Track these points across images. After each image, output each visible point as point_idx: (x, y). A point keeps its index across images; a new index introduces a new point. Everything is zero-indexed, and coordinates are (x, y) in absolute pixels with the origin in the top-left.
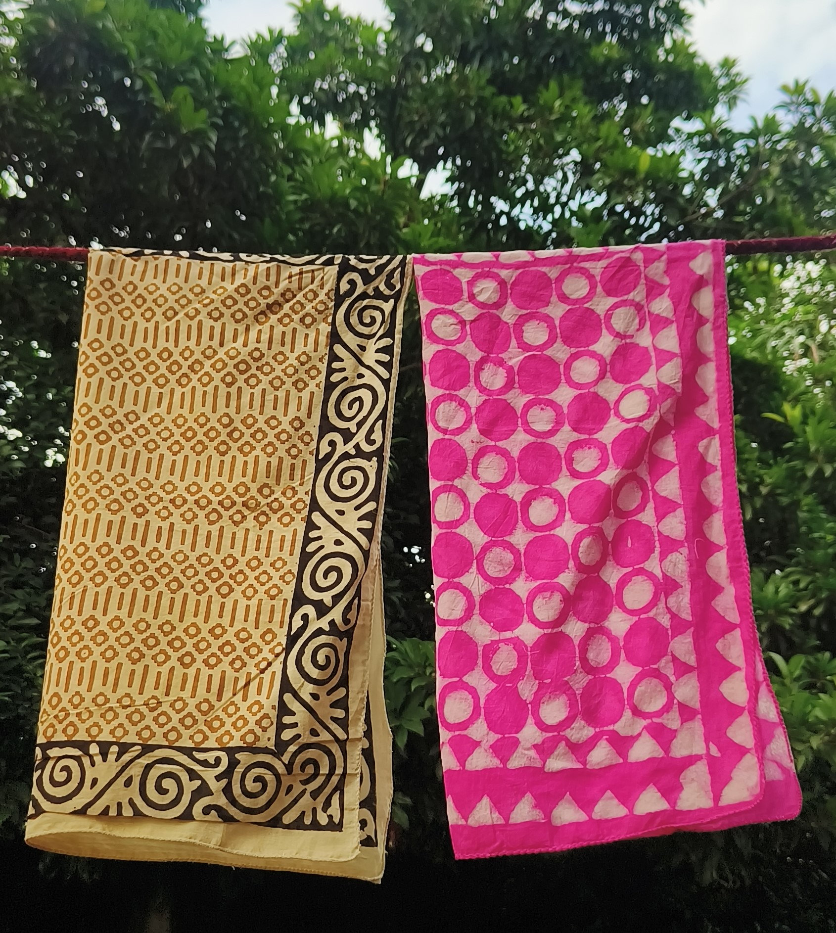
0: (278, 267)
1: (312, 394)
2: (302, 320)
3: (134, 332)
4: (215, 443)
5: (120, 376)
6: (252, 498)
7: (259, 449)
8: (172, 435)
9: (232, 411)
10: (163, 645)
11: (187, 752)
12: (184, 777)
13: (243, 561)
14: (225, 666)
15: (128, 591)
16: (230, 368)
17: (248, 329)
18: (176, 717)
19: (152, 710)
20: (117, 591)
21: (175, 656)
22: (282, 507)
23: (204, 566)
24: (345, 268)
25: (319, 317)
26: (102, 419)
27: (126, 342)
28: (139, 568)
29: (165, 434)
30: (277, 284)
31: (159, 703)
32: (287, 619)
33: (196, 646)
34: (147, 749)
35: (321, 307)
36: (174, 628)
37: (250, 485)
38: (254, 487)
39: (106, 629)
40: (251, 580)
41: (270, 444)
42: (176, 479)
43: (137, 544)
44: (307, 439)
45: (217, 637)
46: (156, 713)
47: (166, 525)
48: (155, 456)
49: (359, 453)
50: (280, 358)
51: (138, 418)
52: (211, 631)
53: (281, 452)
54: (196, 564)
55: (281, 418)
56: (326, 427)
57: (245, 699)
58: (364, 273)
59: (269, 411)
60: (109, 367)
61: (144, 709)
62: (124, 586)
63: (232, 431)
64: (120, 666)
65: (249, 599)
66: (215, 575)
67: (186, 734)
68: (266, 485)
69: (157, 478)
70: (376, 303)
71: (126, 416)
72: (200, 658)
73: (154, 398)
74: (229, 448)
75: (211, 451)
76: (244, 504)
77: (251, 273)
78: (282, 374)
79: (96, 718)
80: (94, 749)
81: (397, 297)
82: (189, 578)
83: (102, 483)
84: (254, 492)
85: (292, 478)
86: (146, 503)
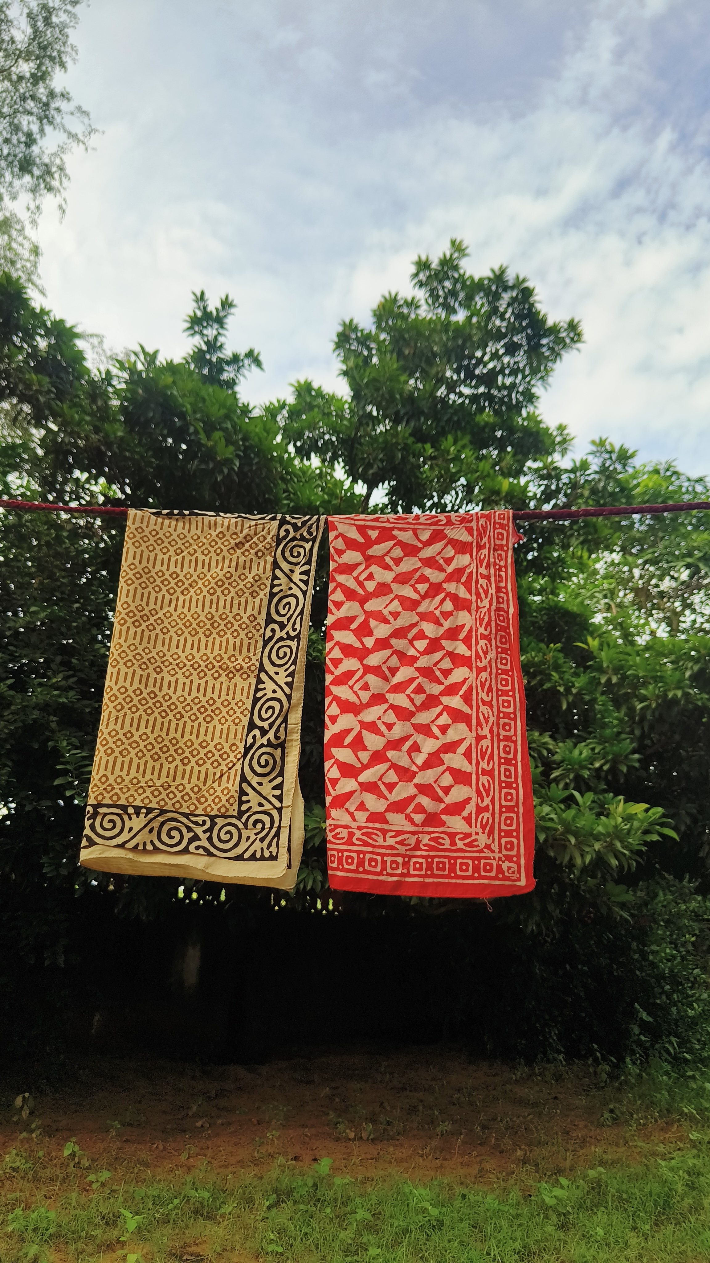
0: (243, 521)
1: (261, 600)
2: (256, 554)
3: (155, 560)
4: (203, 630)
5: (147, 587)
6: (225, 663)
7: (229, 634)
8: (177, 624)
9: (213, 610)
10: (172, 752)
11: (186, 816)
12: (184, 830)
13: (219, 701)
14: (208, 765)
15: (152, 718)
16: (213, 585)
17: (224, 558)
18: (179, 795)
19: (165, 789)
20: (145, 717)
21: (178, 758)
22: (242, 668)
23: (196, 704)
24: (283, 522)
25: (266, 552)
26: (136, 612)
27: (150, 566)
28: (158, 705)
29: (173, 624)
30: (242, 531)
31: (169, 786)
32: (244, 737)
33: (191, 753)
34: (163, 812)
35: (268, 546)
36: (178, 742)
37: (223, 655)
38: (226, 657)
39: (138, 740)
40: (224, 714)
41: (236, 630)
42: (180, 651)
43: (156, 690)
44: (258, 627)
45: (204, 748)
46: (167, 792)
47: (173, 680)
48: (167, 637)
49: (290, 638)
50: (243, 577)
51: (157, 613)
52: (200, 744)
53: (242, 635)
54: (191, 703)
55: (242, 614)
56: (269, 620)
57: (219, 785)
58: (295, 526)
59: (235, 610)
60: (140, 581)
61: (160, 788)
62: (149, 715)
63: (213, 623)
64: (146, 762)
65: (223, 724)
66: (202, 710)
67: (185, 805)
68: (233, 656)
69: (169, 651)
70: (301, 543)
71: (150, 611)
72: (193, 760)
73: (166, 601)
74: (211, 633)
75: (201, 635)
76: (220, 667)
77: (226, 524)
78: (243, 587)
79: (132, 792)
80: (131, 810)
81: (314, 540)
82: (187, 712)
83: (136, 652)
84: (226, 660)
85: (248, 651)
86: (162, 665)
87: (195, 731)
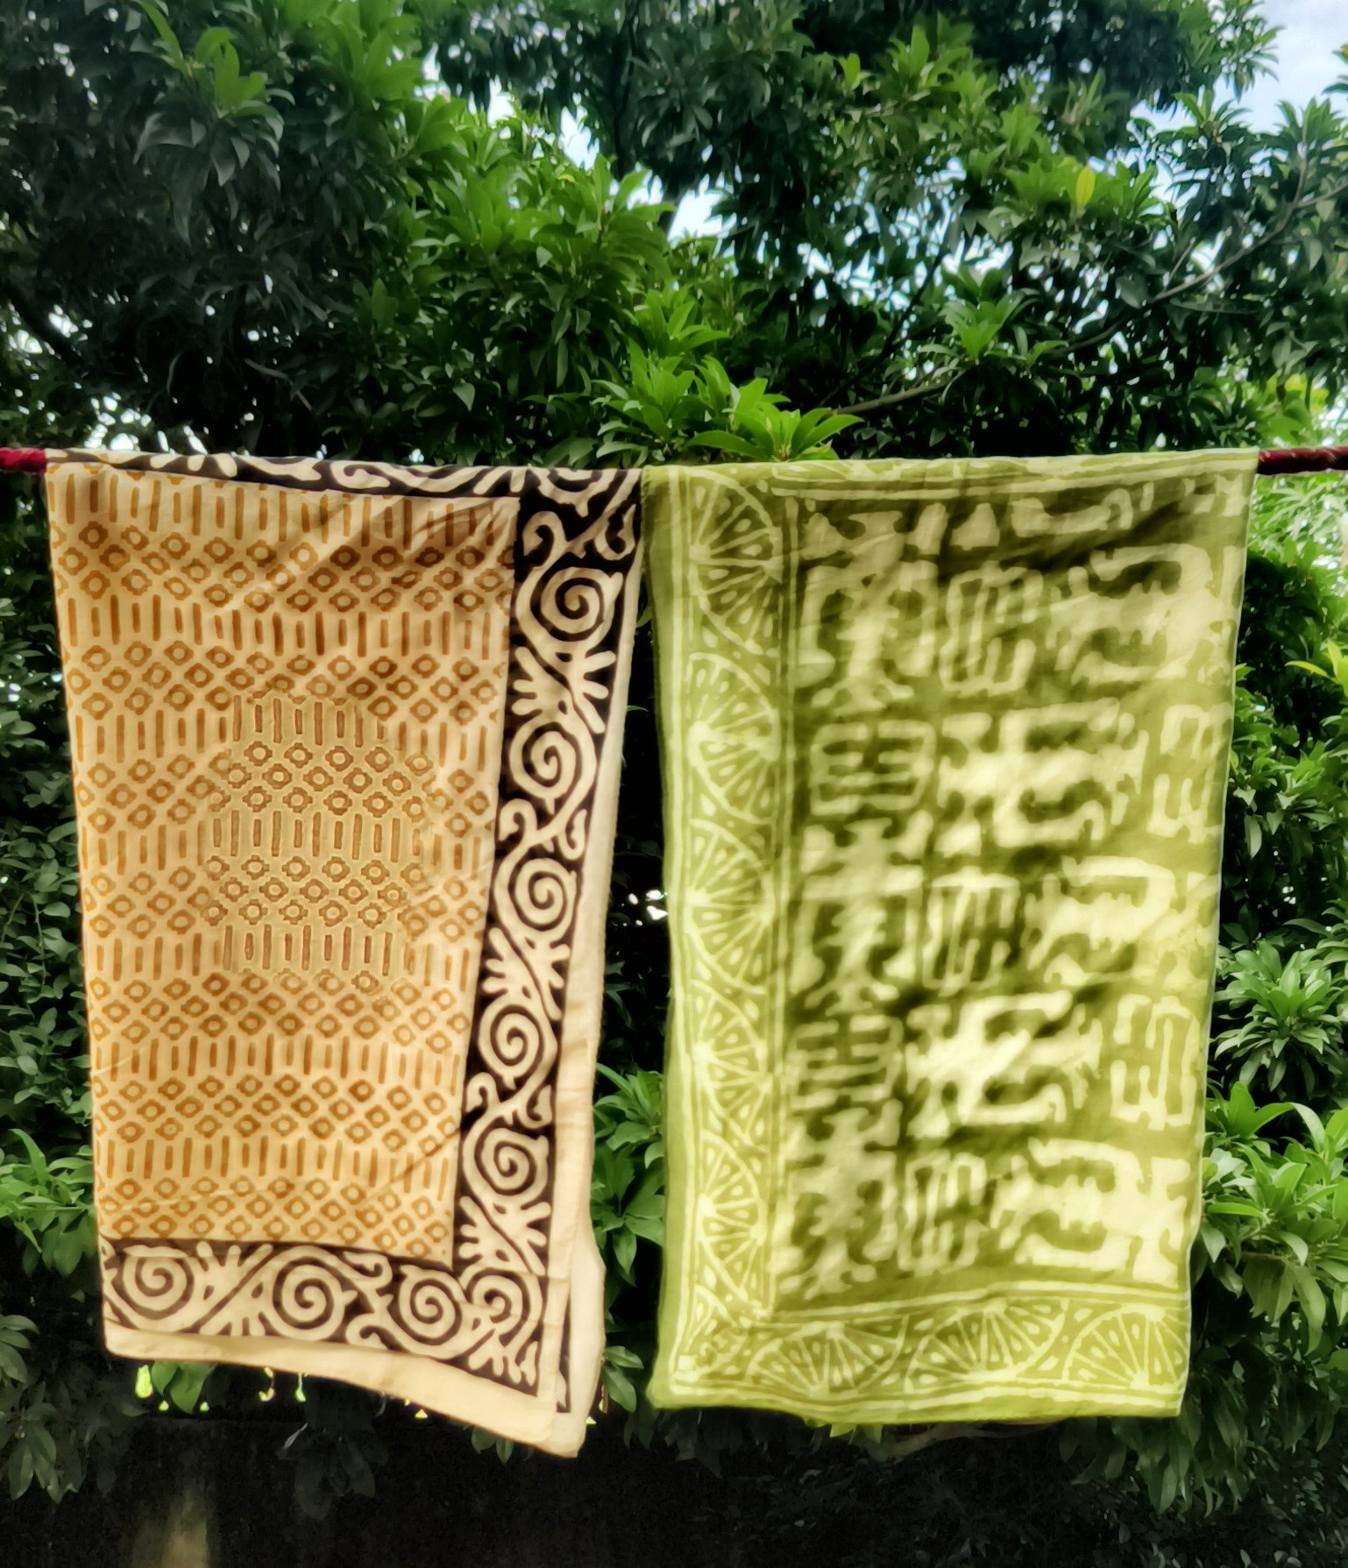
5: (148, 702)
10: (286, 1109)
11: (336, 1251)
12: (333, 1285)
14: (376, 1141)
15: (222, 1041)
18: (316, 1206)
19: (281, 1196)
20: (204, 1041)
21: (304, 1123)
23: (331, 993)
26: (134, 786)
28: (233, 1004)
31: (290, 1186)
33: (332, 1109)
34: (279, 1247)
36: (297, 1086)
39: (197, 1095)
42: (264, 853)
44: (481, 802)
45: (362, 1099)
46: (286, 1200)
47: (257, 930)
51: (191, 767)
52: (352, 1091)
54: (319, 992)
57: (407, 1190)
62: (214, 1035)
64: (226, 1142)
65: (404, 1045)
66: (350, 1005)
67: (331, 1227)
69: (234, 853)
71: (170, 768)
72: (340, 1128)
75: (318, 806)
79: (202, 1210)
80: (204, 1251)
82: (310, 1014)
83: (154, 891)
86: (221, 898)
87: (336, 1057)
